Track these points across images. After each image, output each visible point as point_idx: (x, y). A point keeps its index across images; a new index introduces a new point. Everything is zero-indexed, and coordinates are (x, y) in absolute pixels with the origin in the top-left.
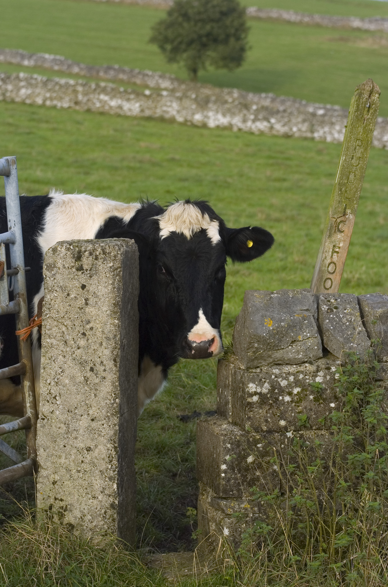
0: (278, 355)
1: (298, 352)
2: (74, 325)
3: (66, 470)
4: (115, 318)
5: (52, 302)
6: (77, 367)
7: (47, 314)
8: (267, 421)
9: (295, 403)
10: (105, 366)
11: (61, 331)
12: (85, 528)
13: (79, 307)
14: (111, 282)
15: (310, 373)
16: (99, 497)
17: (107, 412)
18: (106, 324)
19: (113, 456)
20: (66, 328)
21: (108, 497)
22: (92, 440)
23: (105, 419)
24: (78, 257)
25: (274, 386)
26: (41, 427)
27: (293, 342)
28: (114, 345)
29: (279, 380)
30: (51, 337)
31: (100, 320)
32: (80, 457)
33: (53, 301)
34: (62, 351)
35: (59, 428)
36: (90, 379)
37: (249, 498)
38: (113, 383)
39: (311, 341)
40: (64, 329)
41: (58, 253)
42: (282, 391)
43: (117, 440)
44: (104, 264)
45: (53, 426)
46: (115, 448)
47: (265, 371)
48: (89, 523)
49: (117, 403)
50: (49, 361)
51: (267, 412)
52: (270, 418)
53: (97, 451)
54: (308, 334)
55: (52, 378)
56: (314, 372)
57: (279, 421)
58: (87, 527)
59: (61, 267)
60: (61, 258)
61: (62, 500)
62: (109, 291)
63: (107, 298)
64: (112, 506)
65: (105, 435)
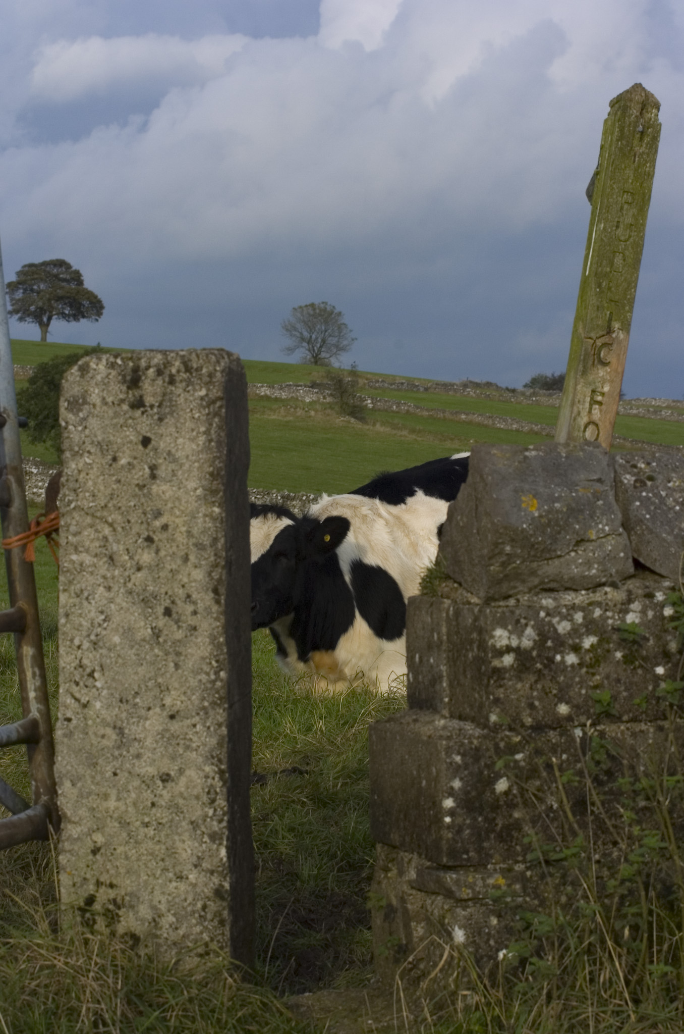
0: (550, 569)
1: (588, 564)
2: (129, 522)
3: (120, 823)
4: (213, 502)
5: (81, 476)
6: (137, 610)
7: (70, 502)
8: (531, 706)
9: (587, 667)
10: (195, 603)
11: (101, 536)
12: (161, 941)
13: (138, 485)
14: (203, 429)
15: (615, 605)
16: (191, 876)
17: (203, 699)
18: (195, 518)
19: (218, 790)
20: (111, 529)
21: (208, 875)
22: (173, 758)
23: (198, 714)
24: (134, 380)
25: (545, 633)
26: (65, 735)
27: (579, 543)
28: (212, 559)
29: (555, 620)
30: (81, 549)
31: (182, 508)
32: (148, 795)
33: (83, 475)
34: (104, 577)
35: (103, 736)
36: (165, 632)
37: (502, 866)
38: (213, 638)
39: (613, 542)
40: (107, 531)
41: (90, 375)
42: (561, 644)
43: (224, 756)
44: (188, 392)
45: (90, 733)
46: (221, 772)
47: (526, 603)
48: (170, 930)
49: (222, 680)
50: (77, 600)
51: (531, 688)
52: (540, 699)
53: (183, 781)
54: (607, 528)
55: (84, 633)
56: (622, 604)
57: (556, 705)
58: (167, 939)
59: (98, 402)
60: (97, 384)
61: (112, 886)
62: (200, 448)
63: (195, 461)
64: (218, 893)
65: (199, 747)
